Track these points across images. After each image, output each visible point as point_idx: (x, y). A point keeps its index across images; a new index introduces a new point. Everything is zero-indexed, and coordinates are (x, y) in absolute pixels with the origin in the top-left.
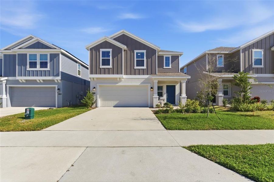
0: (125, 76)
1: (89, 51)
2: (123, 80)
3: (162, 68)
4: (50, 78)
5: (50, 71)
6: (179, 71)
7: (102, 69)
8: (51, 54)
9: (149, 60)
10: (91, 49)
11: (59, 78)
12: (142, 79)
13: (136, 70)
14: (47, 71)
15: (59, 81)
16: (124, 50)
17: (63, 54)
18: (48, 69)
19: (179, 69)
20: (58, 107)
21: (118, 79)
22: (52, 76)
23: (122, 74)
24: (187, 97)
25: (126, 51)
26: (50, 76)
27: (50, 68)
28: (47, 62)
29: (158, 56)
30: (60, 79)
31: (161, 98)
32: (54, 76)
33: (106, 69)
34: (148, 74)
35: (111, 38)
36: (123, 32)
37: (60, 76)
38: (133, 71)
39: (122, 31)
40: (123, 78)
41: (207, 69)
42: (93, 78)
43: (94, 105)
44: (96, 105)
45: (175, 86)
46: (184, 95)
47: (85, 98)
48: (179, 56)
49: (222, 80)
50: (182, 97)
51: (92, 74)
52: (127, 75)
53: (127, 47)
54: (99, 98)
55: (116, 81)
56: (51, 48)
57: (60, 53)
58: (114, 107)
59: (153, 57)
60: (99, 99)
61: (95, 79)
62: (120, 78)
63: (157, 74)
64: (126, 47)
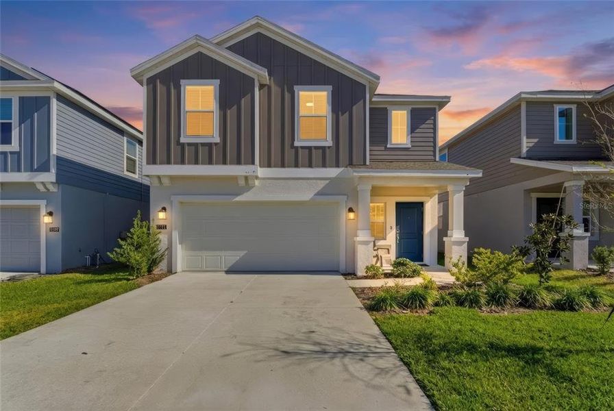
0: (261, 172)
1: (145, 87)
2: (257, 182)
3: (383, 148)
4: (22, 177)
5: (18, 154)
6: (435, 156)
7: (187, 148)
8: (22, 100)
9: (341, 118)
10: (151, 82)
11: (50, 177)
12: (319, 181)
13: (300, 150)
14: (11, 153)
15: (52, 189)
16: (262, 86)
17: (61, 98)
18: (14, 146)
19: (434, 152)
20: (48, 273)
21: (242, 182)
22: (25, 171)
23: (253, 163)
24: (467, 239)
25: (266, 87)
26: (19, 170)
27: (20, 146)
28: (11, 123)
29: (370, 108)
30: (54, 181)
31: (381, 243)
32: (32, 170)
33: (200, 148)
34: (338, 166)
35: (218, 44)
36: (258, 25)
37: (53, 170)
38: (289, 154)
39: (254, 22)
40: (257, 178)
41: (524, 150)
42: (159, 177)
43: (163, 266)
44: (168, 267)
45: (421, 205)
46: (457, 234)
47: (122, 243)
48: (435, 109)
49: (583, 183)
50: (453, 239)
51: (154, 162)
52: (269, 166)
53: (270, 75)
54: (181, 243)
55: (233, 187)
56: (22, 79)
57: (52, 95)
58: (228, 272)
59: (354, 107)
60: (179, 247)
61: (166, 182)
62: (246, 178)
63: (368, 163)
64: (267, 74)
